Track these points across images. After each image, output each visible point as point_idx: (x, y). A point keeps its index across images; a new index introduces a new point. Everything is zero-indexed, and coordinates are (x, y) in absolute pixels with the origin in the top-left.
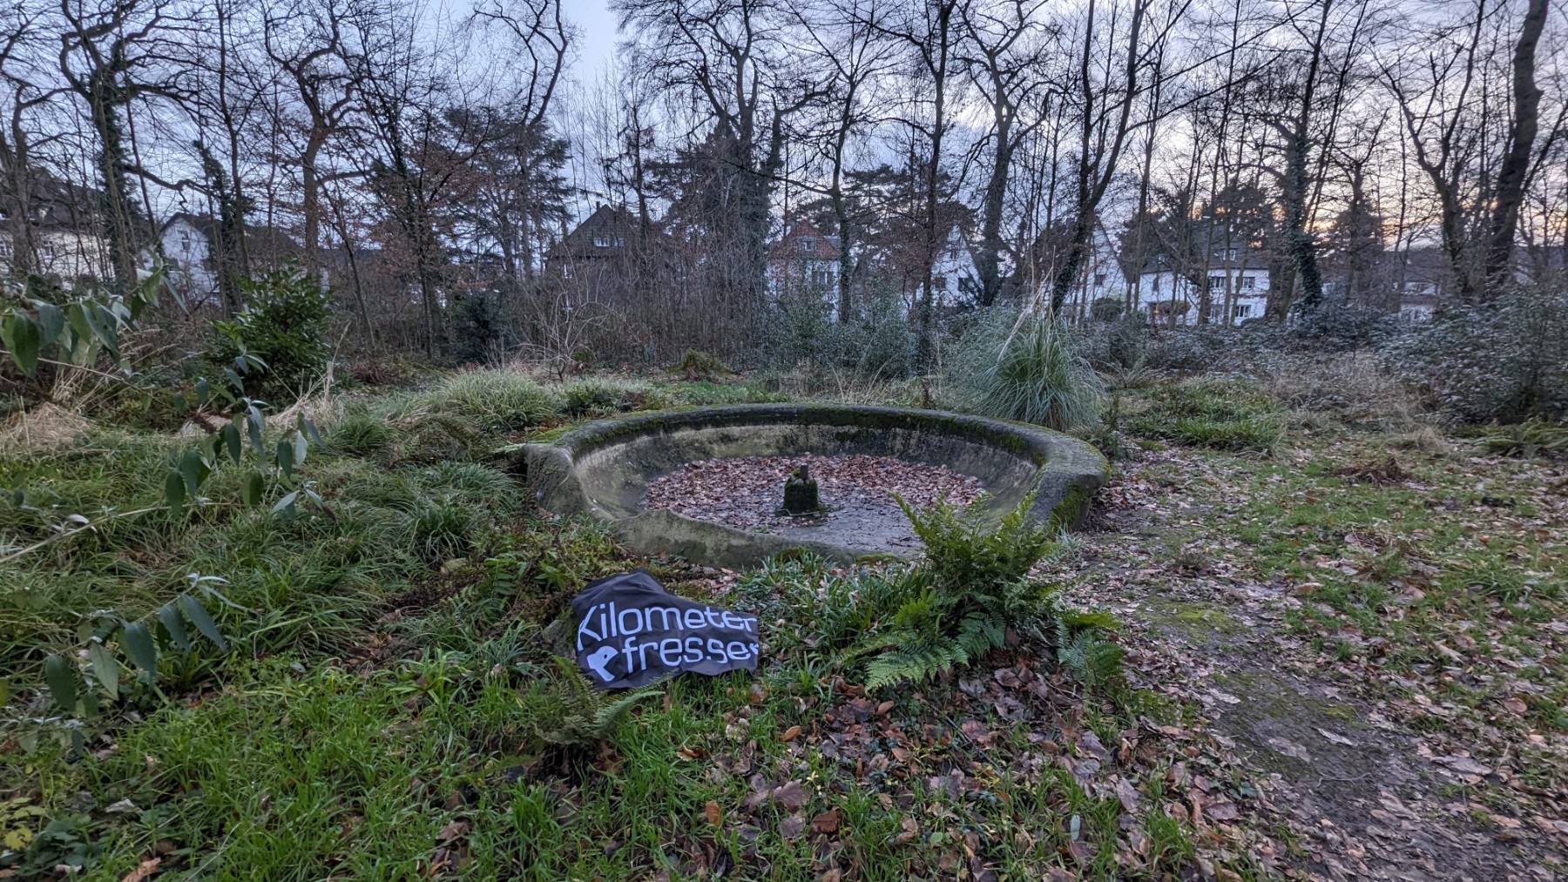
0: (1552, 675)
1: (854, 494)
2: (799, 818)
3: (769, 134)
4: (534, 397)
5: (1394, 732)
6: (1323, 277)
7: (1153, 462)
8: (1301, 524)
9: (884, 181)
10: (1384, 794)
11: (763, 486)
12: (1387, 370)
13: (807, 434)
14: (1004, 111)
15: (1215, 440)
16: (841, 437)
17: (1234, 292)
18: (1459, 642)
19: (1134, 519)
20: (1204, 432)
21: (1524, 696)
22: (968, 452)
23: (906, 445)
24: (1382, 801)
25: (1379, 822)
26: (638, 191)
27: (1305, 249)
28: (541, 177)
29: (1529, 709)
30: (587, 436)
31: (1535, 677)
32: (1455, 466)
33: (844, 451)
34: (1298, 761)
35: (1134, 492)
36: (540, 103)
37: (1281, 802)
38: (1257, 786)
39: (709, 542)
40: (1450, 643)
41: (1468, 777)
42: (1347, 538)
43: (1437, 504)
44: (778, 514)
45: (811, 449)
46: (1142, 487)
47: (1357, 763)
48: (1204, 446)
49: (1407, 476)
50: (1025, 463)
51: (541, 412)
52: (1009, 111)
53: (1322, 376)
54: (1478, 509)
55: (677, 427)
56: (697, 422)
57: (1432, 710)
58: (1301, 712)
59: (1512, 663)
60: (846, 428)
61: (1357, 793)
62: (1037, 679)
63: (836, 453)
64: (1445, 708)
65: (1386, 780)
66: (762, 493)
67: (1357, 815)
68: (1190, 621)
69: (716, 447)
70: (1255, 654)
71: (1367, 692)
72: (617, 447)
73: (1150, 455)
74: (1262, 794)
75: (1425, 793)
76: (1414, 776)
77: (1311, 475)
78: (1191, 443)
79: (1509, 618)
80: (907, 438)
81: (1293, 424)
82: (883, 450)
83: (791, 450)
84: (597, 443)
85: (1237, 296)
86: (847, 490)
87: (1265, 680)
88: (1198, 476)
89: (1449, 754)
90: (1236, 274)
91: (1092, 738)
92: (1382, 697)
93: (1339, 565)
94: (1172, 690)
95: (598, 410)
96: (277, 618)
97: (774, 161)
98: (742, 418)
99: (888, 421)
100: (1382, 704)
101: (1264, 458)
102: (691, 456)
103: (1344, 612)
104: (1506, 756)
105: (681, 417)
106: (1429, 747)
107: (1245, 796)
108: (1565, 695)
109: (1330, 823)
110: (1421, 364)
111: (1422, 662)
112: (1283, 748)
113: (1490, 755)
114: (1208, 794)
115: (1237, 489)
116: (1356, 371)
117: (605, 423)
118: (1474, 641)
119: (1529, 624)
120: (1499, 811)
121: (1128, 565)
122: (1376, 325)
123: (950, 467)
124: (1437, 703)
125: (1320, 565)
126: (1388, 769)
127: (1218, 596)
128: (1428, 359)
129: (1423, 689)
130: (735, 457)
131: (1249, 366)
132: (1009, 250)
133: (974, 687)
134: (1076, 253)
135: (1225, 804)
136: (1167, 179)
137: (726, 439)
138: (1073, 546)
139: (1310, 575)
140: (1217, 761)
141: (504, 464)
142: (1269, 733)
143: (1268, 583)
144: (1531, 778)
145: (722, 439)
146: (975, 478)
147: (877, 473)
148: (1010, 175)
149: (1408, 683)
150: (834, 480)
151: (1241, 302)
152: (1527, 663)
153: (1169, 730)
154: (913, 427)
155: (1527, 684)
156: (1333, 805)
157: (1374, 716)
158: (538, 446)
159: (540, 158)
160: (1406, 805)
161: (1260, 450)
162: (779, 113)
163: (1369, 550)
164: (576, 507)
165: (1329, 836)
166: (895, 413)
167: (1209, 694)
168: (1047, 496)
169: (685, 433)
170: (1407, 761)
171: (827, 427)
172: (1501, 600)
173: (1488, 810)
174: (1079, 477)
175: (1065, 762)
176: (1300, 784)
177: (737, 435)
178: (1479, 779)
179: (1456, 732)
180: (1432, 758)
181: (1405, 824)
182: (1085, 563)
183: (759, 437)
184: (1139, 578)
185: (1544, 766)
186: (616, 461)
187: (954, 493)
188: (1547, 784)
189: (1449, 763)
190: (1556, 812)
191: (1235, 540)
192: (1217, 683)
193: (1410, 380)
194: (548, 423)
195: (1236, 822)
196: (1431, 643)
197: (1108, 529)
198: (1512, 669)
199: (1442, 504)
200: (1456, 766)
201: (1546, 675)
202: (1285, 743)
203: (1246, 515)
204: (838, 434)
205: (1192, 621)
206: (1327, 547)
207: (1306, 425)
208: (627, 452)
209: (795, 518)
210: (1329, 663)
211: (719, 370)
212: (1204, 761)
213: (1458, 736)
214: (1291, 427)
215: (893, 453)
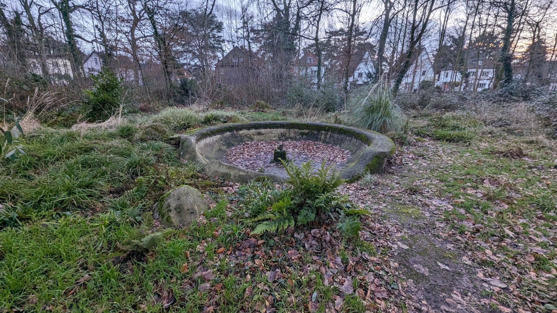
0: (552, 246)
1: (302, 156)
2: (208, 285)
3: (295, 17)
4: (191, 118)
5: (470, 266)
6: (513, 71)
7: (420, 146)
8: (468, 174)
9: (341, 35)
10: (455, 292)
11: (269, 152)
12: (533, 111)
13: (289, 132)
14: (388, 5)
15: (448, 138)
16: (302, 134)
17: (478, 78)
18: (515, 228)
19: (402, 169)
20: (444, 135)
21: (535, 255)
22: (347, 141)
23: (325, 138)
24: (453, 295)
25: (448, 304)
26: (248, 40)
27: (507, 60)
28: (214, 36)
29: (535, 260)
30: (204, 132)
31: (544, 246)
32: (549, 151)
33: (303, 139)
34: (423, 275)
35: (407, 158)
36: (211, 7)
37: (408, 292)
38: (400, 285)
39: (232, 173)
40: (511, 229)
41: (494, 288)
42: (485, 181)
43: (534, 168)
44: (271, 162)
45: (291, 138)
46: (410, 156)
47: (448, 278)
48: (443, 141)
49: (526, 155)
50: (366, 146)
51: (193, 123)
52: (390, 4)
53: (503, 113)
54: (552, 170)
55: (241, 129)
56: (249, 127)
57: (491, 257)
58: (433, 254)
59: (537, 239)
60: (304, 131)
61: (443, 291)
62: (326, 234)
63: (300, 140)
64: (498, 257)
65: (458, 286)
66: (268, 154)
67: (439, 300)
68: (403, 213)
69: (255, 137)
70: (424, 228)
71: (465, 247)
72: (217, 136)
73: (420, 144)
74: (400, 288)
75: (472, 294)
76: (471, 285)
77: (483, 154)
78: (438, 139)
79: (544, 219)
80: (326, 135)
81: (484, 132)
82: (317, 139)
83: (283, 138)
84: (209, 135)
85: (479, 80)
86: (300, 154)
87: (423, 240)
88: (435, 153)
89: (491, 277)
90: (480, 70)
91: (339, 260)
92: (471, 250)
93: (477, 192)
94: (382, 241)
95: (214, 122)
96: (63, 196)
97: (297, 27)
98: (266, 126)
99: (319, 128)
100: (470, 253)
101: (467, 146)
102: (246, 140)
103: (469, 213)
104: (515, 280)
105: (243, 126)
106: (483, 273)
107: (393, 288)
108: (555, 255)
109: (426, 303)
110: (547, 108)
111: (496, 236)
112: (419, 269)
113: (509, 279)
114: (377, 286)
115: (449, 158)
116: (518, 111)
117: (213, 127)
118: (522, 228)
119: (551, 222)
120: (503, 305)
121: (389, 188)
122: (533, 92)
123: (340, 146)
124: (494, 254)
125: (468, 192)
126: (461, 281)
127: (419, 203)
128: (552, 106)
129: (491, 248)
130: (262, 140)
131: (474, 108)
132: (387, 62)
133: (300, 236)
134: (407, 62)
135: (383, 291)
136: (454, 31)
137: (259, 134)
138: (371, 180)
139: (461, 196)
140: (387, 273)
141: (173, 142)
142: (415, 262)
143: (443, 199)
144: (523, 292)
145: (258, 134)
146: (348, 151)
147: (313, 148)
148: (389, 31)
149: (485, 245)
150: (296, 150)
151: (481, 82)
152: (544, 239)
153: (373, 258)
154: (328, 131)
155: (540, 248)
156: (430, 295)
157: (465, 258)
158: (184, 136)
159: (213, 29)
160: (463, 298)
161: (466, 142)
162: (299, 9)
163: (492, 187)
164: (194, 158)
165: (423, 308)
166: (322, 125)
167: (397, 244)
168: (365, 160)
169: (244, 131)
170: (470, 279)
171: (297, 130)
172: (542, 211)
173: (498, 303)
174: (379, 153)
175: (323, 269)
176: (420, 285)
177: (264, 132)
178: (499, 289)
179: (498, 268)
180: (483, 278)
181: (459, 306)
182: (373, 187)
183: (272, 133)
184: (391, 194)
185: (531, 286)
186: (216, 141)
187: (339, 156)
188: (529, 295)
189: (489, 281)
190: (529, 308)
191: (437, 180)
192: (402, 240)
193: (540, 115)
194: (194, 127)
195: (384, 299)
196: (502, 228)
197: (390, 173)
198: (535, 241)
199: (536, 168)
200: (492, 283)
201: (550, 245)
202: (421, 267)
203: (447, 170)
204: (301, 133)
205: (404, 213)
206: (474, 184)
207: (490, 133)
208: (221, 138)
209: (276, 164)
210: (454, 234)
211: (268, 107)
212: (381, 272)
213: (498, 270)
214: (483, 133)
215: (321, 140)
